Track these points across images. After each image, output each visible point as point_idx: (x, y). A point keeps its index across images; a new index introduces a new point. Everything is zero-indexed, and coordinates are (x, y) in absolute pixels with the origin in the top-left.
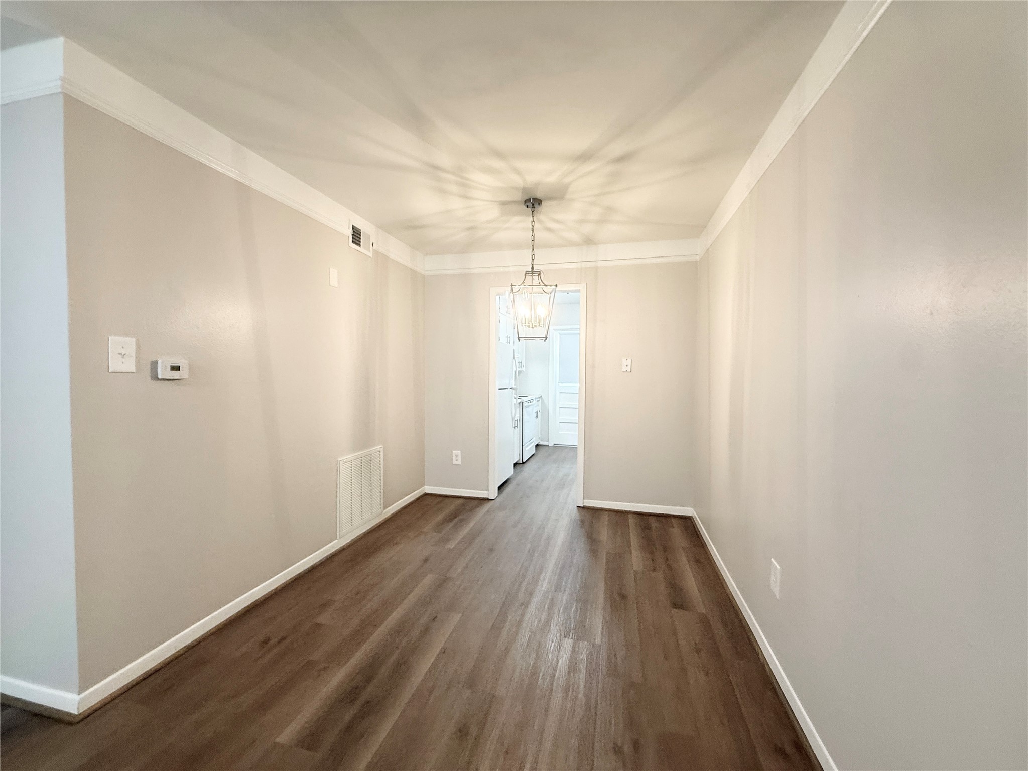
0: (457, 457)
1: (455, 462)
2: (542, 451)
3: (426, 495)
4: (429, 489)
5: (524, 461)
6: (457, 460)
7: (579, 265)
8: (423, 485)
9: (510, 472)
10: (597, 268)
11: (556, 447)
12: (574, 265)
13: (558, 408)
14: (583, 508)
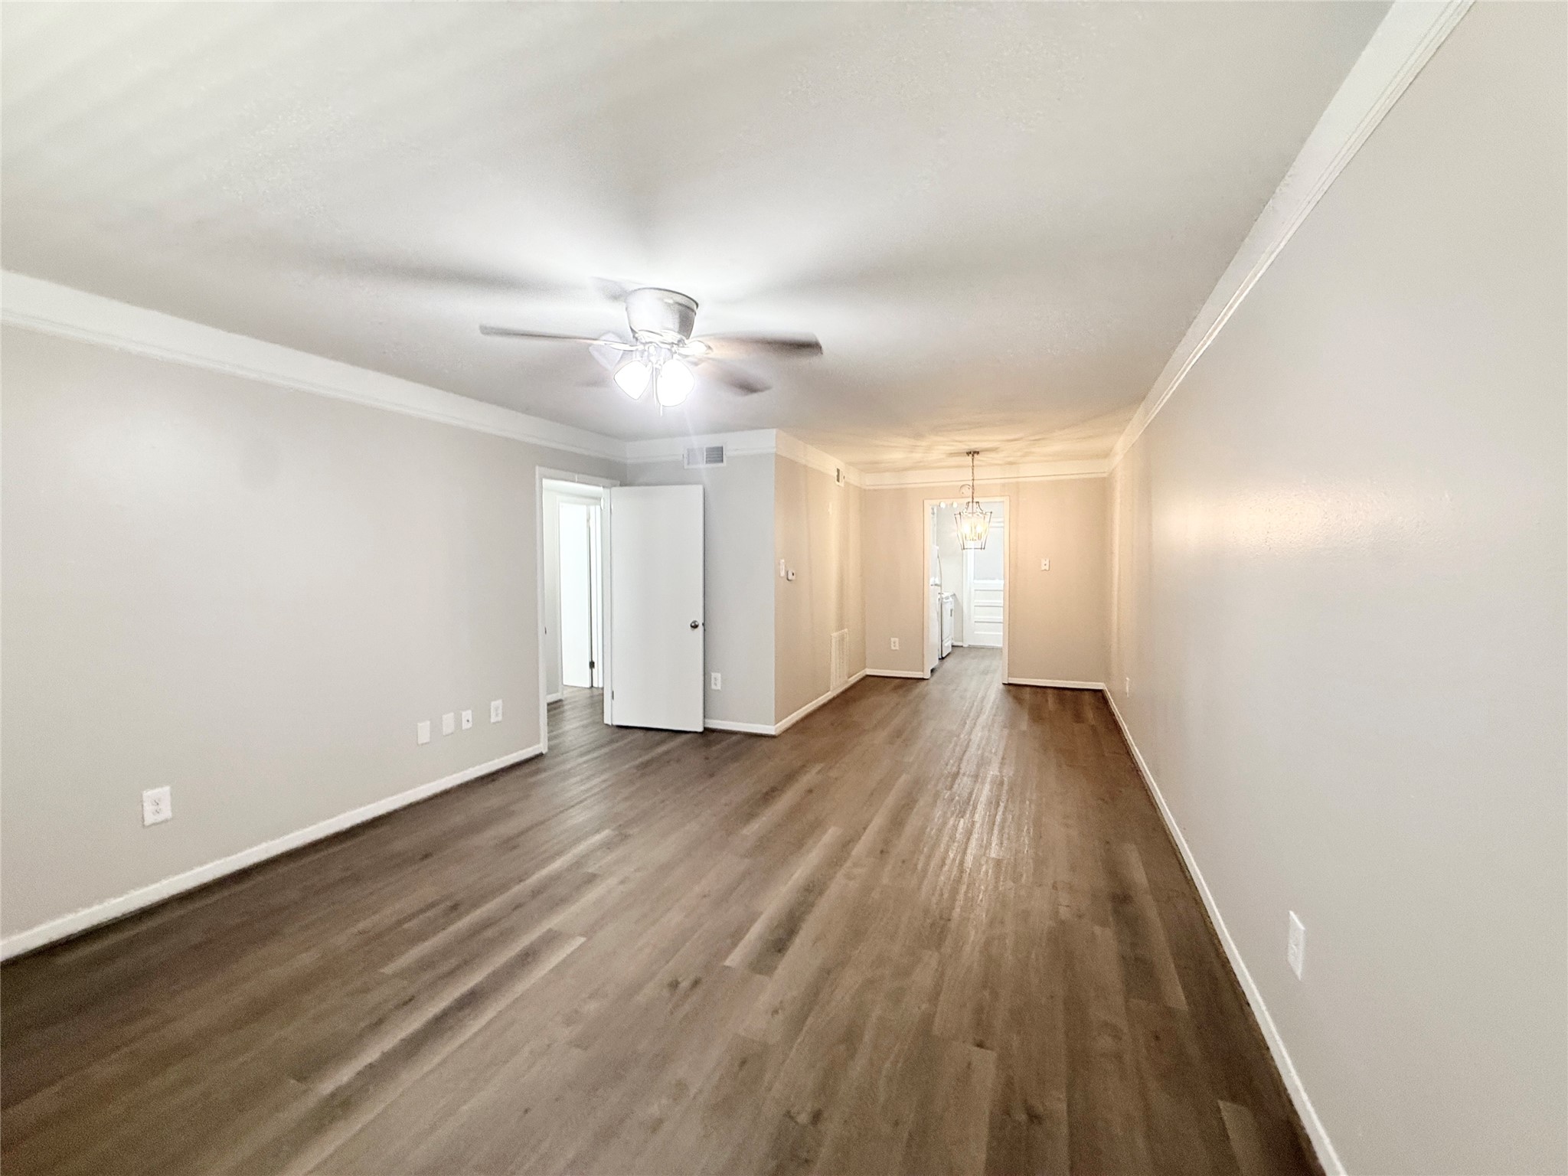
0: (895, 643)
1: (893, 648)
2: (958, 651)
3: (868, 676)
4: (869, 672)
5: (944, 656)
6: (895, 646)
7: (1002, 481)
8: (864, 667)
9: (936, 663)
10: (1018, 483)
11: (970, 648)
12: (999, 481)
13: (972, 607)
14: (1010, 684)
